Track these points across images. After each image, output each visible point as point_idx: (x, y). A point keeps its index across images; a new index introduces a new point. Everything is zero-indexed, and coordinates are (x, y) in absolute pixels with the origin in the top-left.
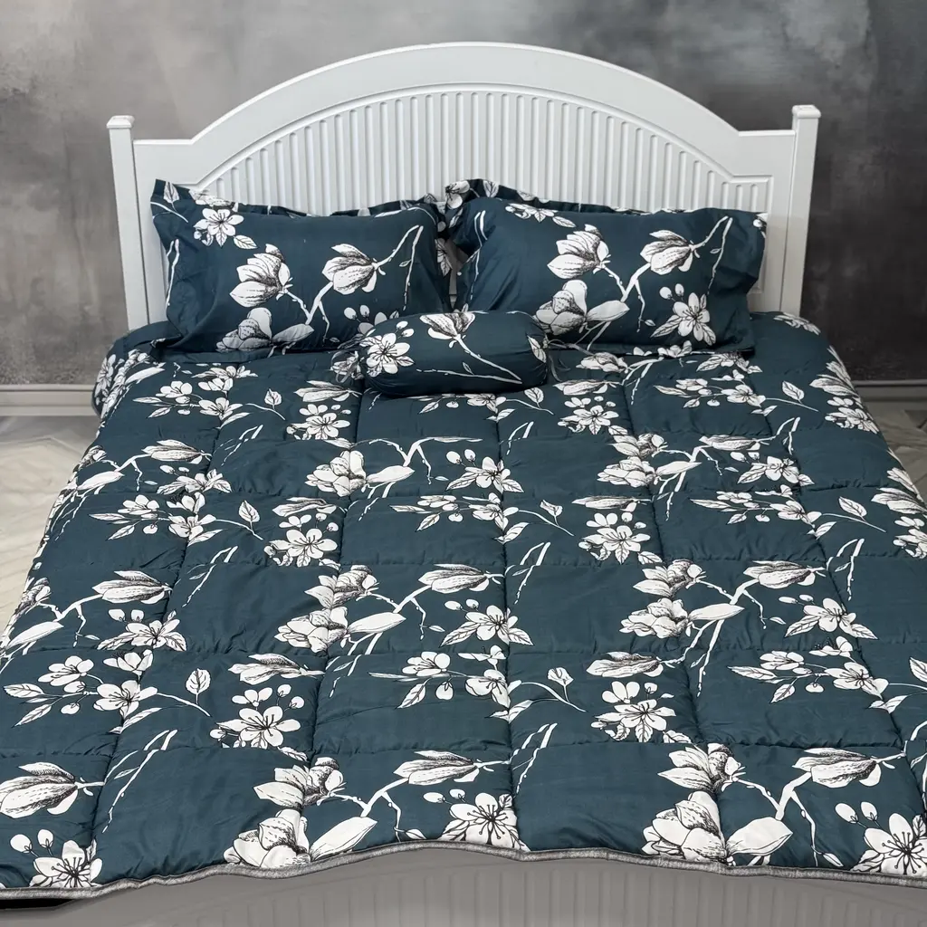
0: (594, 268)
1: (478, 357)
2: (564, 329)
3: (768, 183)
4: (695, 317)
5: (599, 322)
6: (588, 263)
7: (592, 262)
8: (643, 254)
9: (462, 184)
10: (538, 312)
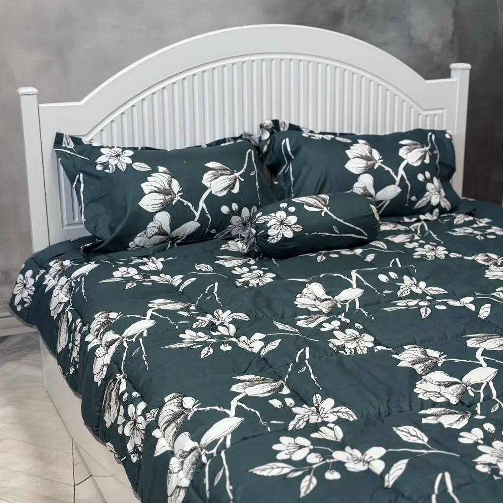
0: (374, 165)
3: (442, 114)
4: (439, 193)
5: (383, 201)
6: (370, 163)
8: (400, 154)
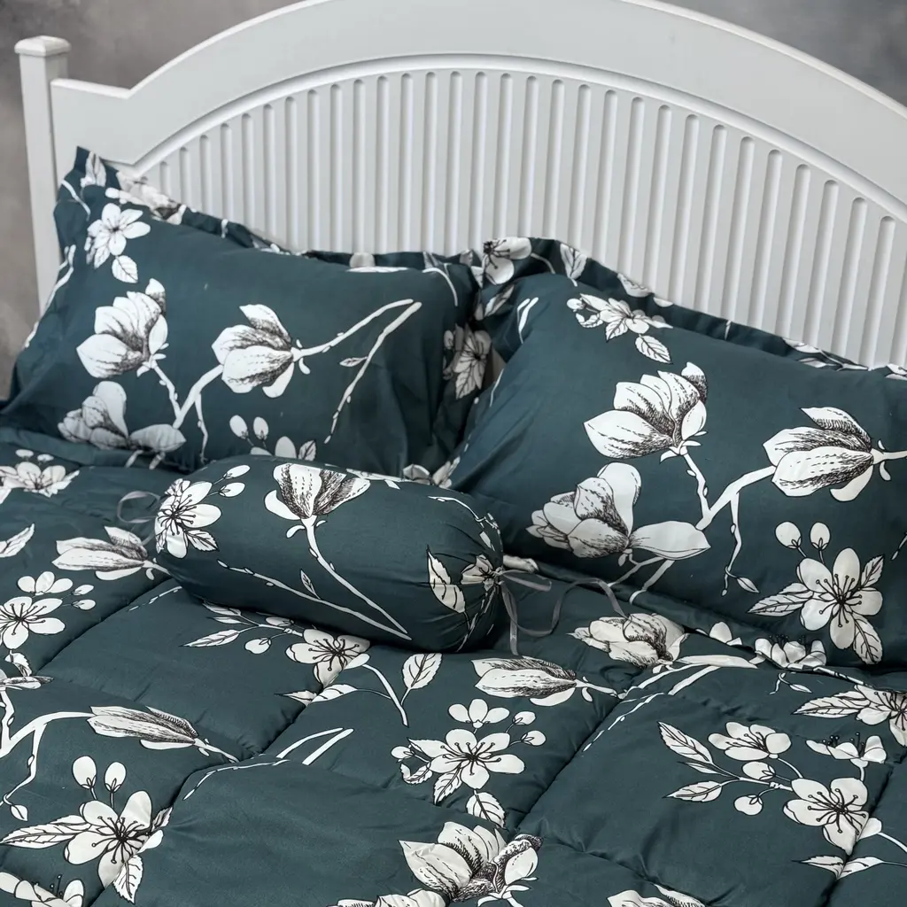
0: (666, 449)
1: (329, 568)
2: (593, 552)
4: (841, 600)
5: (652, 555)
6: (658, 438)
7: (666, 437)
8: (769, 446)
9: (518, 243)
10: (547, 507)
